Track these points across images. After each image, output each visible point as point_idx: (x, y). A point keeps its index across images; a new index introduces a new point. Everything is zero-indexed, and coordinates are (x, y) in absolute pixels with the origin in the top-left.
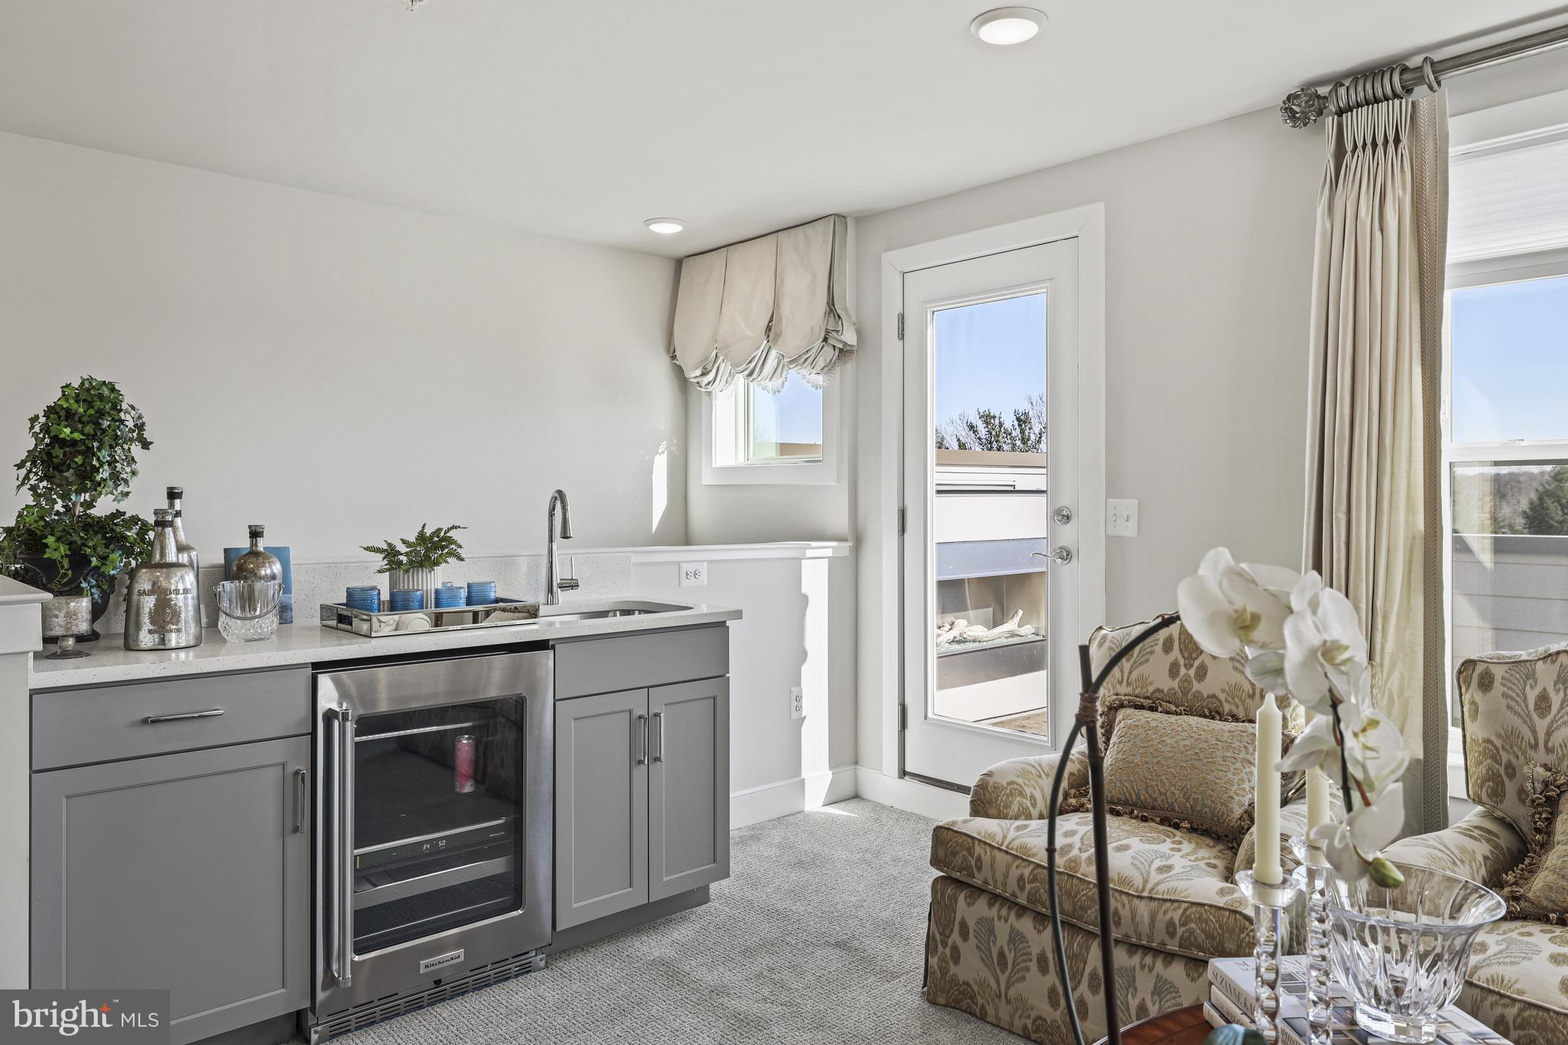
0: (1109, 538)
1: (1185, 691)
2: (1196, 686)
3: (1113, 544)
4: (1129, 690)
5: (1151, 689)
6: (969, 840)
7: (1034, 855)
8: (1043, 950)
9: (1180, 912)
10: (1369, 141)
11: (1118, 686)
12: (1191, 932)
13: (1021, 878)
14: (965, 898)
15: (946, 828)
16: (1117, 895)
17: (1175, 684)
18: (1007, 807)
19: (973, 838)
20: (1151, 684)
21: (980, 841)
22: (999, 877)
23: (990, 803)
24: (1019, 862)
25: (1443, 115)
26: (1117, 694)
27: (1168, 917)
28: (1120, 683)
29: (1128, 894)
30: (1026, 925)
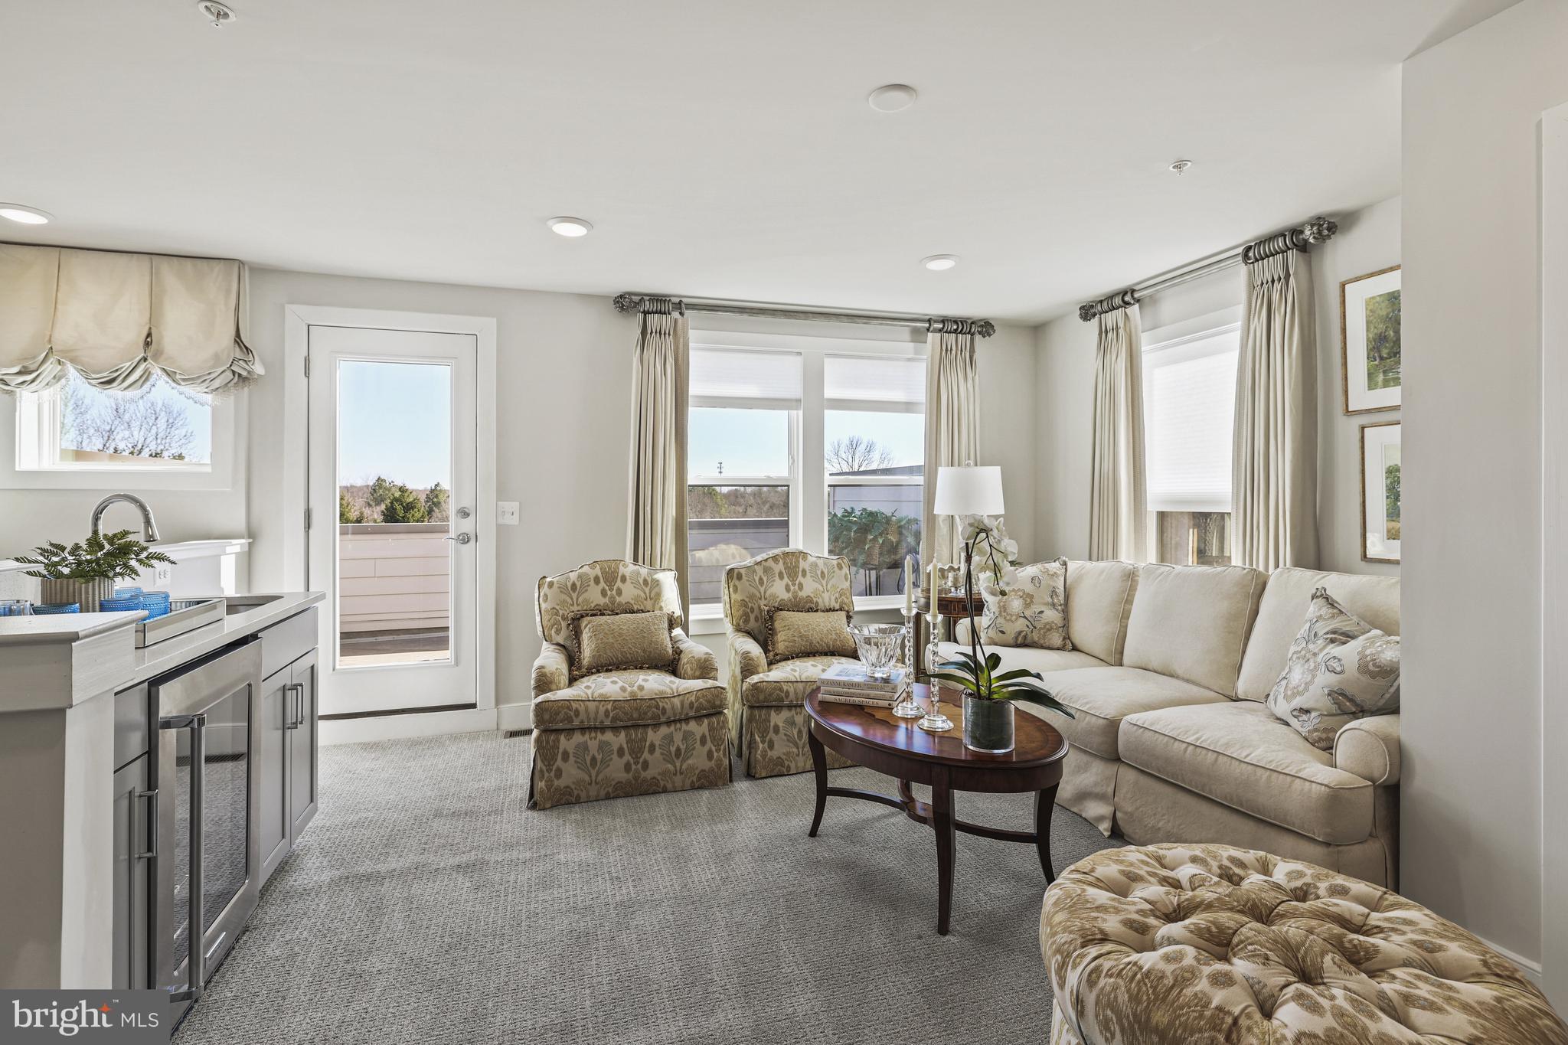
0: (499, 527)
1: (613, 603)
2: (618, 599)
3: (501, 530)
4: (579, 608)
5: (593, 605)
6: (568, 703)
7: (610, 697)
8: (621, 745)
9: (694, 696)
10: (658, 331)
11: (571, 607)
12: (701, 703)
13: (607, 711)
14: (565, 737)
15: (546, 702)
16: (662, 700)
17: (607, 600)
18: (560, 683)
19: (568, 700)
20: (592, 602)
21: (574, 700)
22: (592, 716)
23: (551, 682)
24: (603, 703)
25: (688, 329)
26: (573, 612)
27: (690, 700)
28: (573, 605)
29: (667, 697)
30: (608, 736)
